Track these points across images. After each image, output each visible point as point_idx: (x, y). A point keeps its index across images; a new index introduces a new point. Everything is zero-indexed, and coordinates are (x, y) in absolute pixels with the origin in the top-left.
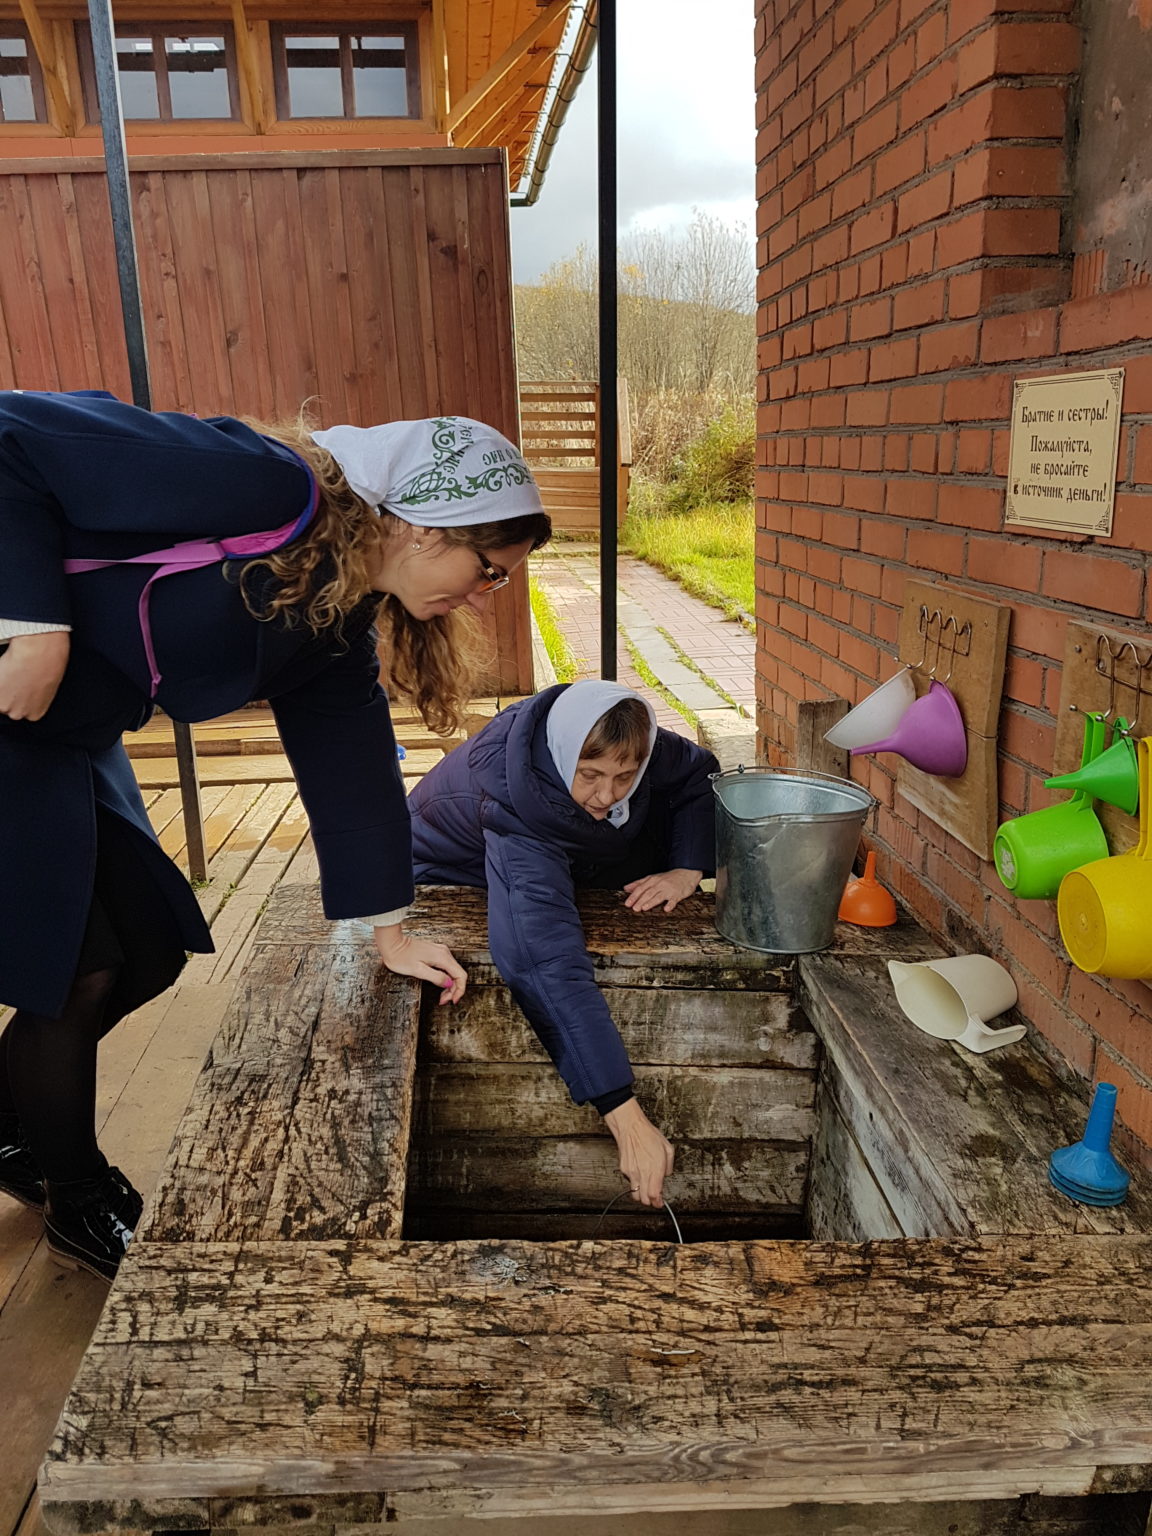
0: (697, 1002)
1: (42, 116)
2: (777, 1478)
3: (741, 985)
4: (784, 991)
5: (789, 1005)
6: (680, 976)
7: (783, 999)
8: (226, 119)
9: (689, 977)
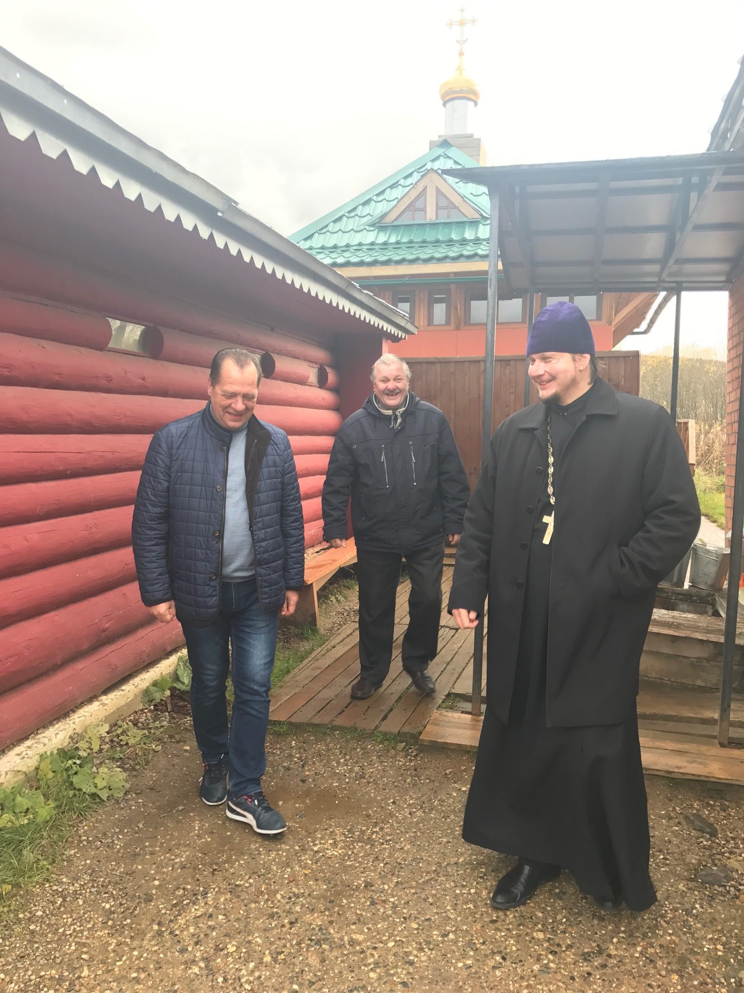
0: (685, 605)
1: (448, 322)
2: (683, 630)
3: (698, 601)
4: (711, 605)
5: (712, 609)
6: (680, 597)
7: (711, 607)
8: (519, 323)
9: (683, 597)
